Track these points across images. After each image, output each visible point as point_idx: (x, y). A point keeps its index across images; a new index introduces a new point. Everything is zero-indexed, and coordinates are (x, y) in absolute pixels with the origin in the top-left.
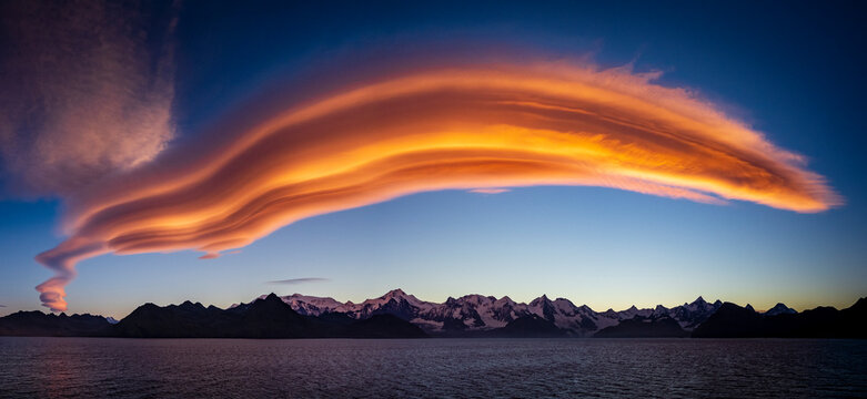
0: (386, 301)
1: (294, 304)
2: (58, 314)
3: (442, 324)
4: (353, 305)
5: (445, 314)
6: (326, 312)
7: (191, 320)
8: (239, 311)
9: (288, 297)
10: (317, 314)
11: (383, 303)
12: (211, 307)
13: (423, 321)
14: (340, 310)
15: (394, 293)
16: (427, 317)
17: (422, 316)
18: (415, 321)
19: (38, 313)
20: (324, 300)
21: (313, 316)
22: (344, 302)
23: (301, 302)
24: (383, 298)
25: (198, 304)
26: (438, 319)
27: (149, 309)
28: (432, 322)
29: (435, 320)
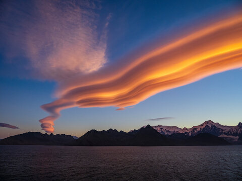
0: (204, 127)
1: (159, 129)
2: (49, 134)
3: (237, 137)
4: (187, 129)
5: (239, 132)
6: (174, 133)
7: (112, 138)
8: (134, 133)
9: (156, 127)
10: (170, 134)
11: (202, 127)
12: (121, 131)
13: (225, 136)
14: (181, 132)
15: (207, 122)
16: (227, 134)
17: (225, 133)
18: (221, 136)
19: (39, 133)
20: (173, 127)
21: (168, 135)
22: (183, 128)
23: (162, 129)
24: (202, 125)
25: (115, 130)
26: (235, 134)
27: (93, 132)
28: (231, 136)
29: (233, 135)
